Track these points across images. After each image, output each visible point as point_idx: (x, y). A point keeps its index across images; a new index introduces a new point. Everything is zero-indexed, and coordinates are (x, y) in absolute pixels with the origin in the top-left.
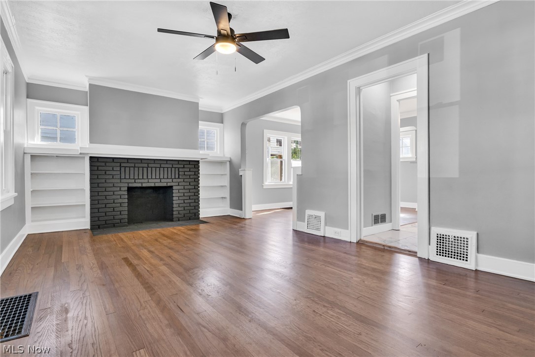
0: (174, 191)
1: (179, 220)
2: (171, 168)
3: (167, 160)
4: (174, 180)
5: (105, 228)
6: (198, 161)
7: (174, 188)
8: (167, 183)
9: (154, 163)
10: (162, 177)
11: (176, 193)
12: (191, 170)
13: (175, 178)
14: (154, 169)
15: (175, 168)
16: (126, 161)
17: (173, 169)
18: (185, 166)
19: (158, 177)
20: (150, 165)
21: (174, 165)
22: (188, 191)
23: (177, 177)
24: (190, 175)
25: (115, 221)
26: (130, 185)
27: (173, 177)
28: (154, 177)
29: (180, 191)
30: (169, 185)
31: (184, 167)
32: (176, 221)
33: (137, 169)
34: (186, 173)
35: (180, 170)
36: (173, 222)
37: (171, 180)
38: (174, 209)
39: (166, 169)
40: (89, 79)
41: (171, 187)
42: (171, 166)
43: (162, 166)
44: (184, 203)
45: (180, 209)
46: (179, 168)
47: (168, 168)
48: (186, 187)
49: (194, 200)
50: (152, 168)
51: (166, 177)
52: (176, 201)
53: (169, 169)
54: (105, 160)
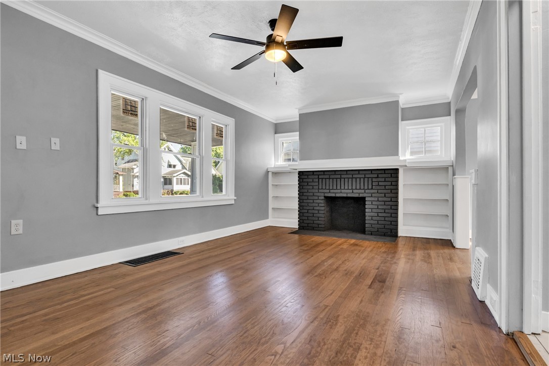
0: (367, 203)
1: (372, 234)
2: (364, 178)
3: (359, 171)
4: (367, 191)
5: (308, 229)
6: (397, 170)
7: (367, 199)
8: (359, 193)
9: (347, 174)
10: (354, 187)
11: (368, 205)
12: (387, 179)
13: (368, 189)
14: (346, 180)
15: (368, 178)
16: (322, 173)
17: (366, 179)
18: (380, 175)
19: (350, 188)
20: (343, 176)
21: (366, 175)
22: (383, 203)
23: (370, 187)
24: (385, 186)
25: (314, 225)
26: (326, 195)
27: (366, 187)
28: (346, 188)
29: (374, 203)
30: (361, 195)
31: (378, 177)
32: (368, 234)
33: (335, 179)
34: (380, 184)
35: (374, 180)
36: (365, 235)
37: (363, 191)
38: (367, 222)
39: (358, 180)
40: (299, 110)
41: (364, 198)
42: (363, 176)
43: (354, 176)
44: (378, 216)
45: (372, 222)
46: (372, 178)
47: (360, 178)
48: (380, 199)
49: (390, 214)
50: (344, 178)
51: (358, 187)
52: (369, 213)
53: (362, 180)
54: (308, 173)
